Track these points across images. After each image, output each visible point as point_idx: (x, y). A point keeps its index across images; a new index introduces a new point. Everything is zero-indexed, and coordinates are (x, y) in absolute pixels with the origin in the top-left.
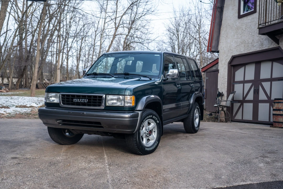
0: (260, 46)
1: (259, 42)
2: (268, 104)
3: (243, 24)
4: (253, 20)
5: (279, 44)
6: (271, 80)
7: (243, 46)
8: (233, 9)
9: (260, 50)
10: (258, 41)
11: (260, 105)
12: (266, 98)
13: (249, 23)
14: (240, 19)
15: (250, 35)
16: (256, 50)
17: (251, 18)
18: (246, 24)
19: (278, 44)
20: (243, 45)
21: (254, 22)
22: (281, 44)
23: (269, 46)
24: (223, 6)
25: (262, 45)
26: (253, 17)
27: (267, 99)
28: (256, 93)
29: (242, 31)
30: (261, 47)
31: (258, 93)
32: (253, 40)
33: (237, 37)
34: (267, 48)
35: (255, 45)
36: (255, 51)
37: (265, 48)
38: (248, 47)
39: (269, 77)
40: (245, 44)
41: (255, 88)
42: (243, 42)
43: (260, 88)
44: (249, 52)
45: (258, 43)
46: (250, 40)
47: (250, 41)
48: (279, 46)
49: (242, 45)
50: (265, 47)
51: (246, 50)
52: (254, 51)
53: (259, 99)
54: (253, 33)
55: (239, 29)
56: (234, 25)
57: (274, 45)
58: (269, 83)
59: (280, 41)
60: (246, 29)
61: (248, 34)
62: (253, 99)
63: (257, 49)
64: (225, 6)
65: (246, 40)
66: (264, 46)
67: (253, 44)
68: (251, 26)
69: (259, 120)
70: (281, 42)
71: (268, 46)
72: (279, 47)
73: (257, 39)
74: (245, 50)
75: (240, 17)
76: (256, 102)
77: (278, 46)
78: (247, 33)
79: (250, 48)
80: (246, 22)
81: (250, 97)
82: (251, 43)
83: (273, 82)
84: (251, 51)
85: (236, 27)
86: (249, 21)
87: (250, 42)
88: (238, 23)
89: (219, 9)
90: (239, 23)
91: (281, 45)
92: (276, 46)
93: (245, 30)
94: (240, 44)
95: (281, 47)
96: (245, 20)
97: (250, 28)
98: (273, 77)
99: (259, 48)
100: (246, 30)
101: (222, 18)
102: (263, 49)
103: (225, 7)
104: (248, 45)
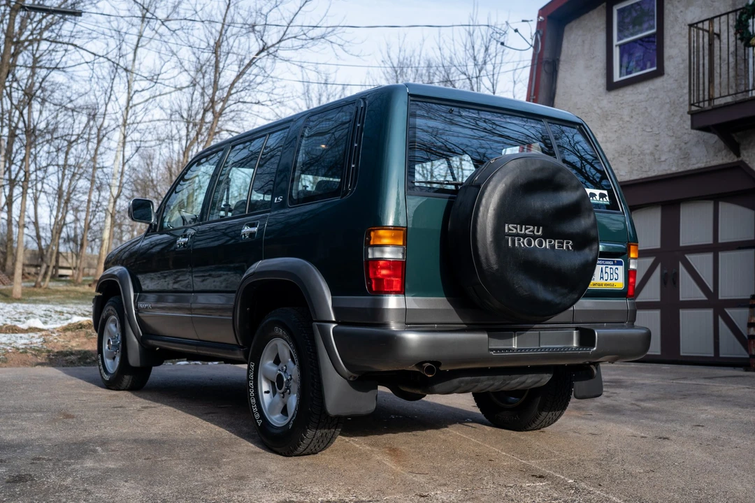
0: (681, 162)
1: (677, 151)
2: (710, 312)
3: (623, 106)
4: (654, 95)
5: (741, 155)
6: (715, 248)
7: (627, 161)
8: (587, 67)
9: (680, 170)
10: (673, 147)
11: (683, 313)
12: (700, 296)
13: (643, 103)
14: (613, 93)
15: (645, 133)
16: (669, 172)
17: (647, 89)
18: (631, 104)
19: (738, 155)
20: (625, 159)
21: (656, 100)
22: (746, 154)
23: (709, 160)
24: (558, 60)
25: (686, 156)
26: (653, 87)
27: (706, 298)
28: (669, 282)
29: (621, 122)
30: (682, 164)
31: (675, 283)
32: (657, 146)
33: (605, 139)
34: (702, 165)
35: (663, 159)
36: (664, 173)
37: (696, 167)
38: (641, 165)
39: (709, 240)
40: (630, 157)
41: (665, 271)
42: (626, 151)
43: (682, 269)
44: (644, 176)
45: (674, 153)
46: (646, 147)
47: (648, 148)
48: (740, 159)
49: (621, 159)
50: (697, 163)
51: (635, 172)
52: (660, 173)
53: (681, 299)
54: (655, 129)
55: (609, 118)
56: (596, 108)
57: (725, 158)
58: (710, 256)
59: (741, 147)
60: (632, 117)
61: (639, 129)
62: (659, 300)
63: (670, 169)
64: (563, 57)
65: (634, 147)
66: (694, 161)
67: (657, 156)
68: (649, 110)
69: (682, 354)
70: (745, 149)
71: (705, 161)
72: (742, 162)
73: (670, 142)
74: (631, 172)
75: (611, 86)
76: (670, 307)
77: (736, 160)
78: (637, 128)
79: (647, 167)
80: (632, 101)
81: (652, 292)
82: (652, 154)
83: (721, 254)
84: (652, 174)
85: (599, 111)
86: (641, 97)
87: (648, 151)
88: (605, 102)
89: (547, 67)
90: (610, 102)
91: (748, 156)
92: (730, 161)
93: (628, 121)
94: (617, 155)
95: (747, 162)
96: (628, 94)
97: (646, 115)
98: (720, 241)
99: (678, 166)
100: (633, 121)
101: (555, 88)
102: (689, 168)
103: (561, 63)
104: (642, 159)
